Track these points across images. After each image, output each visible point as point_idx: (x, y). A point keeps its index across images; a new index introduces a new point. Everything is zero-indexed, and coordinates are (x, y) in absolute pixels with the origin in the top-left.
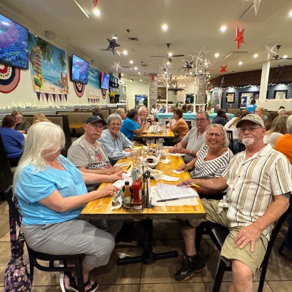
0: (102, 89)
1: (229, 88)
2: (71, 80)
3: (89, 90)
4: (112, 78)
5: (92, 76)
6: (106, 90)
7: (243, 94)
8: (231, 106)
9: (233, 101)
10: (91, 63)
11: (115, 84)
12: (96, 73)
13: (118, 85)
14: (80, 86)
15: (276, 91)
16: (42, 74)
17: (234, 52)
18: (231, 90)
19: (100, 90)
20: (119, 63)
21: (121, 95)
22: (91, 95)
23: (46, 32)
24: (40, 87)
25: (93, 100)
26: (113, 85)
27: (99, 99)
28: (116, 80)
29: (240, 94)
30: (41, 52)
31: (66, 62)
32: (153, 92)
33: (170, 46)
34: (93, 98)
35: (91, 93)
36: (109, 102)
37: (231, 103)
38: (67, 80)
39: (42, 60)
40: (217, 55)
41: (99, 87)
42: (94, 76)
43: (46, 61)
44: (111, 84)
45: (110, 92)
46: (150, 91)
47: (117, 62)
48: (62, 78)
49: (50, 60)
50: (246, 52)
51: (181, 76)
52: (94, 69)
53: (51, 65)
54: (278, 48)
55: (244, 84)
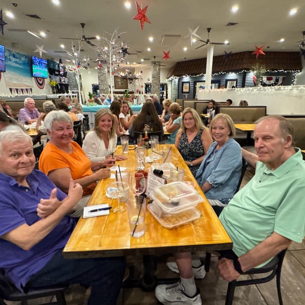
0: (36, 77)
1: (184, 76)
3: (11, 78)
4: (55, 65)
5: (16, 62)
6: (44, 78)
7: (197, 83)
8: (186, 96)
9: (188, 91)
10: (13, 46)
13: (66, 73)
15: (227, 81)
17: (165, 35)
18: (186, 79)
19: (33, 78)
20: (42, 47)
25: (19, 90)
26: (57, 73)
27: (31, 89)
29: (195, 84)
32: (102, 81)
34: (19, 88)
35: (15, 82)
36: (51, 92)
37: (187, 92)
40: (151, 39)
42: (20, 62)
44: (53, 72)
46: (99, 80)
47: (40, 46)
50: (179, 36)
51: (134, 63)
54: (209, 31)
55: (196, 72)
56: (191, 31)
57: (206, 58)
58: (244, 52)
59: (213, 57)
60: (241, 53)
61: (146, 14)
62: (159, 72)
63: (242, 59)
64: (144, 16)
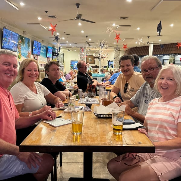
0: (48, 58)
2: (32, 54)
3: (40, 59)
4: (54, 50)
5: (42, 50)
6: (50, 58)
10: (42, 42)
11: (56, 53)
12: (44, 48)
13: (58, 54)
14: (36, 57)
15: (164, 60)
16: (21, 53)
17: (126, 39)
19: (47, 58)
21: (60, 61)
22: (41, 62)
23: (24, 32)
24: (20, 59)
25: (42, 65)
26: (55, 54)
28: (57, 51)
30: (21, 42)
31: (30, 44)
33: (88, 37)
34: (42, 64)
35: (41, 61)
38: (30, 54)
39: (21, 46)
41: (46, 57)
42: (43, 50)
43: (22, 46)
44: (54, 54)
45: (52, 59)
48: (28, 54)
49: (24, 45)
50: (133, 39)
52: (43, 45)
53: (24, 48)
54: (148, 38)
55: (143, 54)
56: (139, 39)
57: (149, 46)
58: (173, 44)
59: (153, 46)
60: (171, 44)
61: (119, 37)
62: (119, 54)
63: (172, 48)
64: (119, 38)
